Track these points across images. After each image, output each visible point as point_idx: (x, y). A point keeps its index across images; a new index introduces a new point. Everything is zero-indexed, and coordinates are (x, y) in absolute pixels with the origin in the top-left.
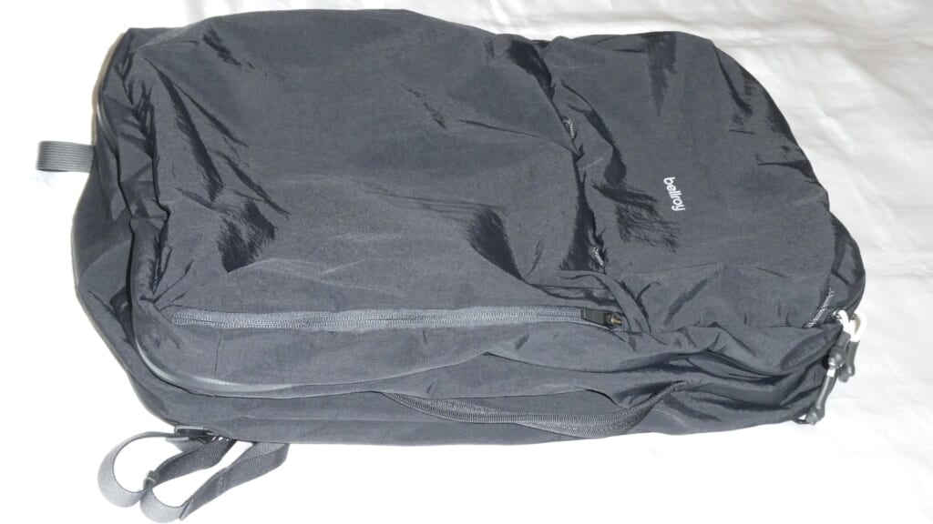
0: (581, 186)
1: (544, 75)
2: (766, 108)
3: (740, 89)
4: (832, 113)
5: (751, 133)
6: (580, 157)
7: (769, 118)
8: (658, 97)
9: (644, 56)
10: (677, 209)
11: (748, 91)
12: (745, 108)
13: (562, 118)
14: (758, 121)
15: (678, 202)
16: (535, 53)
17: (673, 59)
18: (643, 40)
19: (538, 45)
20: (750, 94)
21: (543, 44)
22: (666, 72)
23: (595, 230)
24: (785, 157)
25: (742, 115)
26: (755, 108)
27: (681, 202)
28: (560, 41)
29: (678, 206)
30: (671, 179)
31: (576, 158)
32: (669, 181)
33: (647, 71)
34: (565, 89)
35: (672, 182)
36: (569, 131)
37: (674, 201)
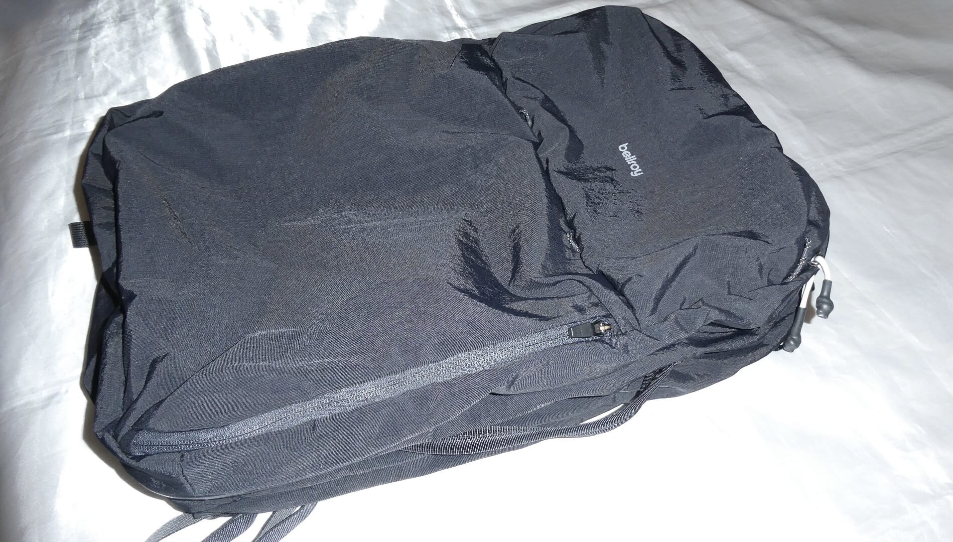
0: (546, 174)
1: (495, 72)
2: (698, 62)
3: (671, 48)
4: (733, 48)
5: (690, 88)
6: (540, 144)
7: (703, 70)
8: (600, 70)
9: (581, 35)
10: (636, 175)
11: (679, 48)
12: (679, 64)
13: (518, 109)
14: (694, 74)
15: (635, 167)
16: (485, 53)
17: (607, 33)
18: (577, 21)
19: (486, 44)
20: (681, 51)
21: (491, 41)
22: (604, 46)
23: (566, 215)
24: (726, 105)
25: (679, 72)
26: (687, 63)
27: (638, 167)
28: (504, 36)
29: (636, 172)
30: (625, 145)
31: (536, 146)
32: (623, 148)
33: (586, 48)
34: (517, 81)
35: (626, 148)
36: (526, 120)
37: (631, 167)
